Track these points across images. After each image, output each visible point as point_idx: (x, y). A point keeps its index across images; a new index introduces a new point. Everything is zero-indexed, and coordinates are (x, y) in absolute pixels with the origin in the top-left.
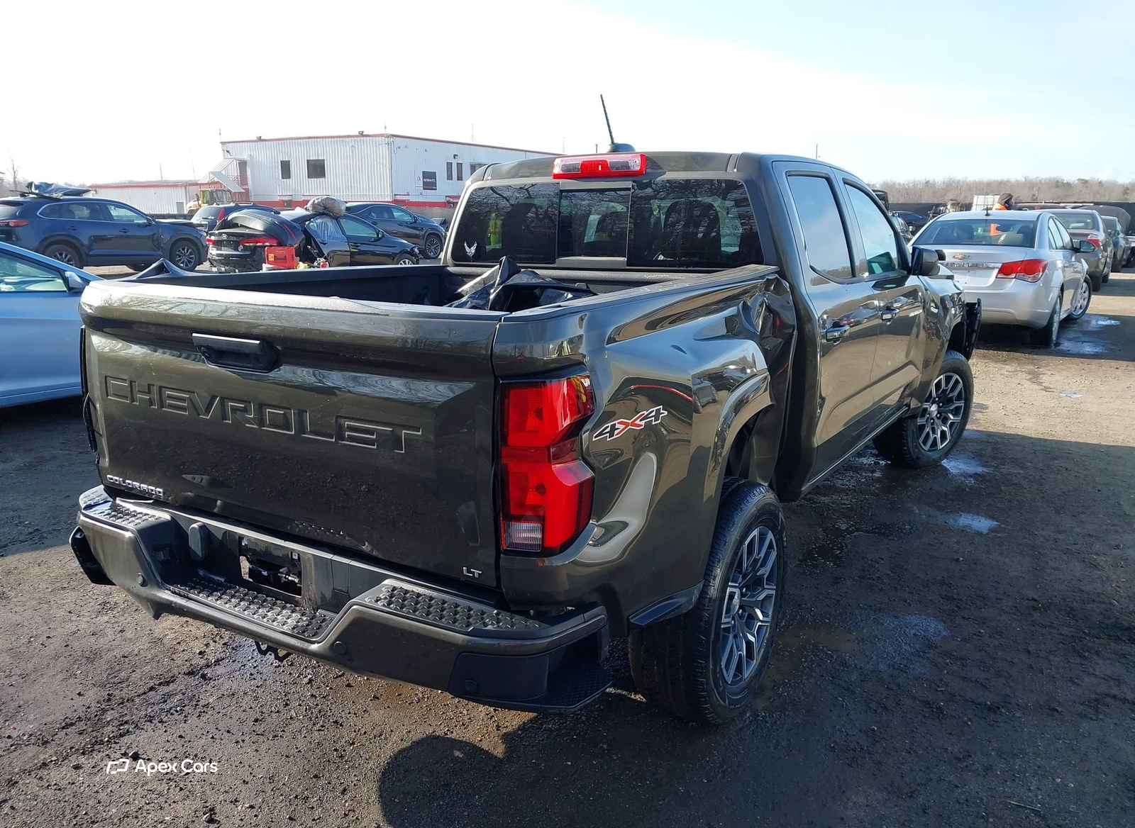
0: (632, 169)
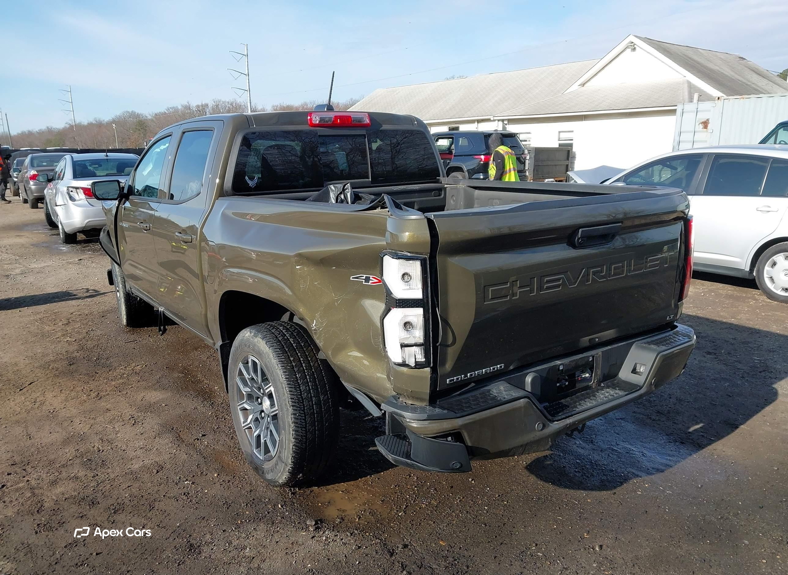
0: (365, 123)
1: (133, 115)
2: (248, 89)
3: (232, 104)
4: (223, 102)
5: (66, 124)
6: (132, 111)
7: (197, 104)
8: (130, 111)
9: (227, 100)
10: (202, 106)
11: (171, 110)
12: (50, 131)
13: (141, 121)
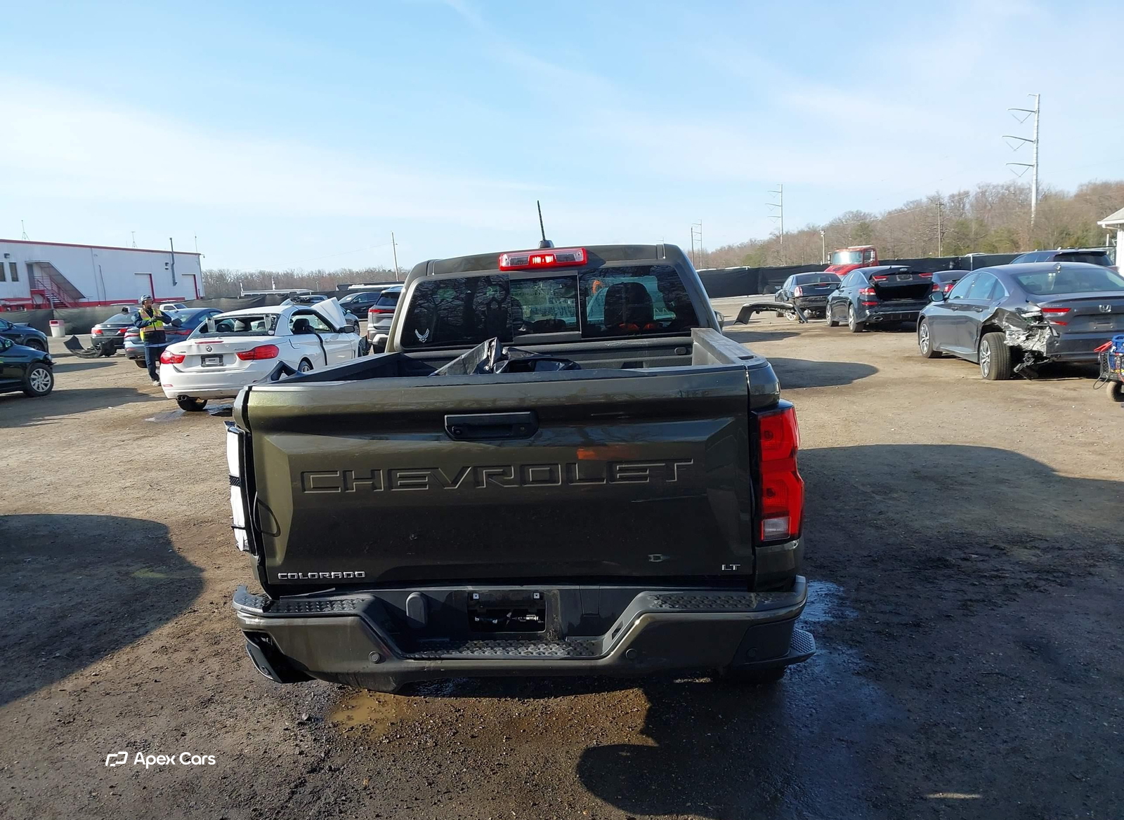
0: (577, 260)
1: (857, 216)
2: (1034, 162)
3: (1008, 189)
4: (994, 187)
5: (771, 234)
6: (857, 211)
7: (951, 193)
8: (854, 210)
9: (1001, 183)
10: (959, 195)
11: (911, 205)
12: (752, 245)
13: (865, 223)
